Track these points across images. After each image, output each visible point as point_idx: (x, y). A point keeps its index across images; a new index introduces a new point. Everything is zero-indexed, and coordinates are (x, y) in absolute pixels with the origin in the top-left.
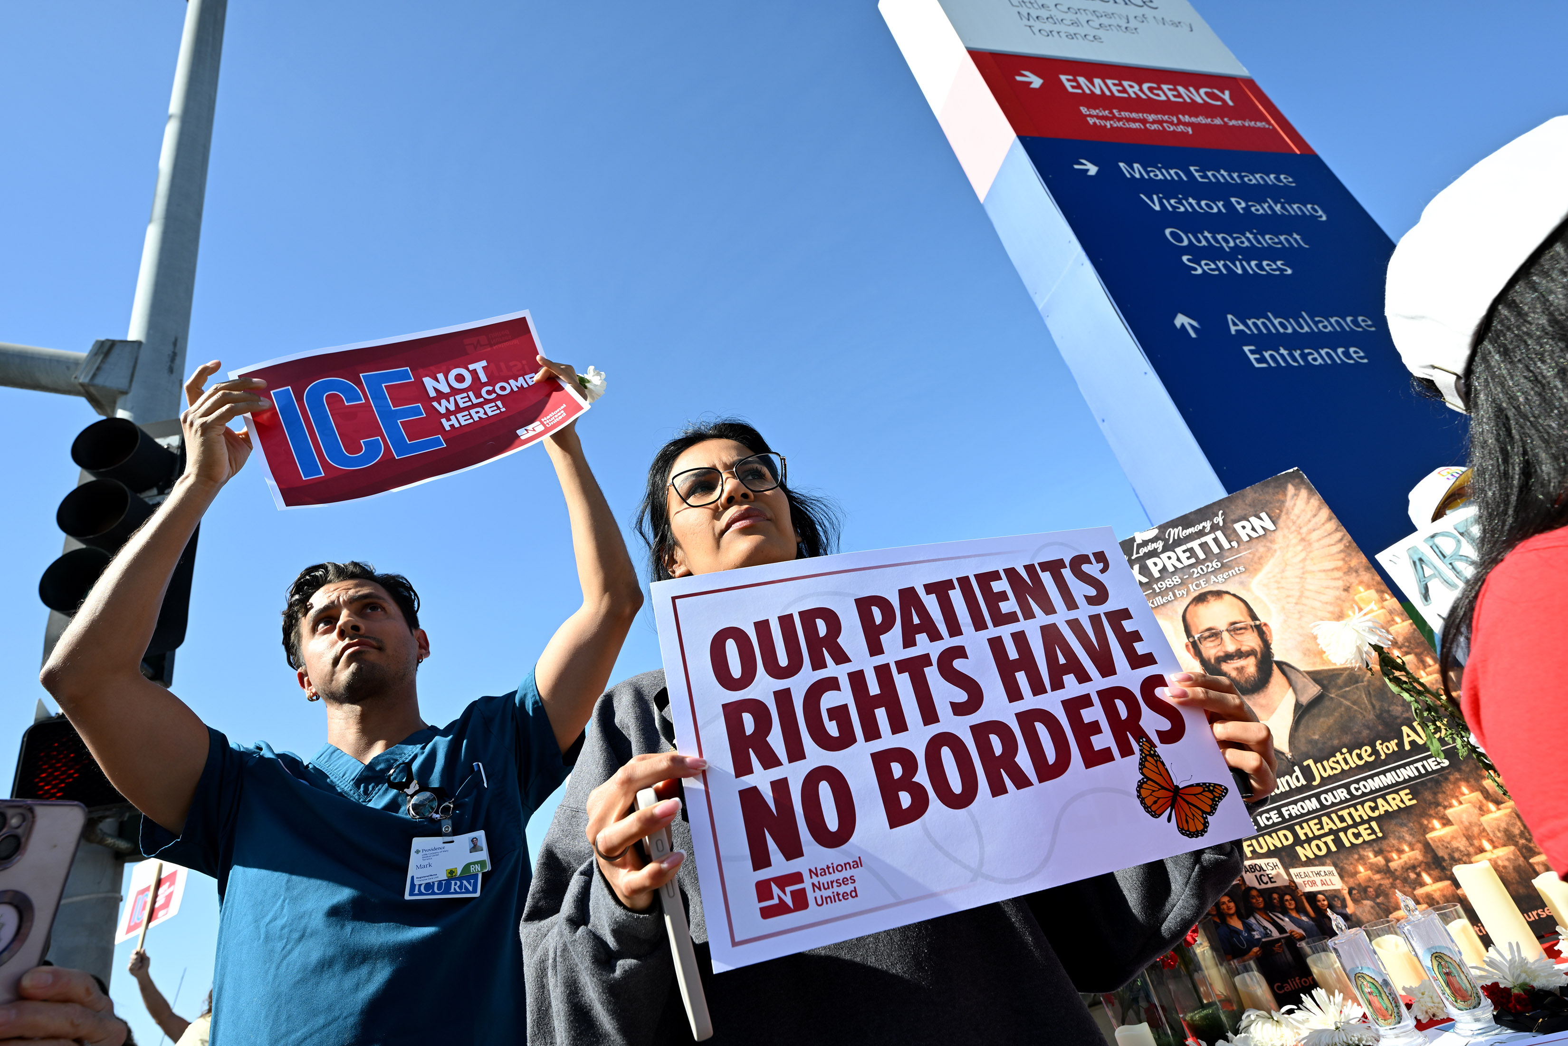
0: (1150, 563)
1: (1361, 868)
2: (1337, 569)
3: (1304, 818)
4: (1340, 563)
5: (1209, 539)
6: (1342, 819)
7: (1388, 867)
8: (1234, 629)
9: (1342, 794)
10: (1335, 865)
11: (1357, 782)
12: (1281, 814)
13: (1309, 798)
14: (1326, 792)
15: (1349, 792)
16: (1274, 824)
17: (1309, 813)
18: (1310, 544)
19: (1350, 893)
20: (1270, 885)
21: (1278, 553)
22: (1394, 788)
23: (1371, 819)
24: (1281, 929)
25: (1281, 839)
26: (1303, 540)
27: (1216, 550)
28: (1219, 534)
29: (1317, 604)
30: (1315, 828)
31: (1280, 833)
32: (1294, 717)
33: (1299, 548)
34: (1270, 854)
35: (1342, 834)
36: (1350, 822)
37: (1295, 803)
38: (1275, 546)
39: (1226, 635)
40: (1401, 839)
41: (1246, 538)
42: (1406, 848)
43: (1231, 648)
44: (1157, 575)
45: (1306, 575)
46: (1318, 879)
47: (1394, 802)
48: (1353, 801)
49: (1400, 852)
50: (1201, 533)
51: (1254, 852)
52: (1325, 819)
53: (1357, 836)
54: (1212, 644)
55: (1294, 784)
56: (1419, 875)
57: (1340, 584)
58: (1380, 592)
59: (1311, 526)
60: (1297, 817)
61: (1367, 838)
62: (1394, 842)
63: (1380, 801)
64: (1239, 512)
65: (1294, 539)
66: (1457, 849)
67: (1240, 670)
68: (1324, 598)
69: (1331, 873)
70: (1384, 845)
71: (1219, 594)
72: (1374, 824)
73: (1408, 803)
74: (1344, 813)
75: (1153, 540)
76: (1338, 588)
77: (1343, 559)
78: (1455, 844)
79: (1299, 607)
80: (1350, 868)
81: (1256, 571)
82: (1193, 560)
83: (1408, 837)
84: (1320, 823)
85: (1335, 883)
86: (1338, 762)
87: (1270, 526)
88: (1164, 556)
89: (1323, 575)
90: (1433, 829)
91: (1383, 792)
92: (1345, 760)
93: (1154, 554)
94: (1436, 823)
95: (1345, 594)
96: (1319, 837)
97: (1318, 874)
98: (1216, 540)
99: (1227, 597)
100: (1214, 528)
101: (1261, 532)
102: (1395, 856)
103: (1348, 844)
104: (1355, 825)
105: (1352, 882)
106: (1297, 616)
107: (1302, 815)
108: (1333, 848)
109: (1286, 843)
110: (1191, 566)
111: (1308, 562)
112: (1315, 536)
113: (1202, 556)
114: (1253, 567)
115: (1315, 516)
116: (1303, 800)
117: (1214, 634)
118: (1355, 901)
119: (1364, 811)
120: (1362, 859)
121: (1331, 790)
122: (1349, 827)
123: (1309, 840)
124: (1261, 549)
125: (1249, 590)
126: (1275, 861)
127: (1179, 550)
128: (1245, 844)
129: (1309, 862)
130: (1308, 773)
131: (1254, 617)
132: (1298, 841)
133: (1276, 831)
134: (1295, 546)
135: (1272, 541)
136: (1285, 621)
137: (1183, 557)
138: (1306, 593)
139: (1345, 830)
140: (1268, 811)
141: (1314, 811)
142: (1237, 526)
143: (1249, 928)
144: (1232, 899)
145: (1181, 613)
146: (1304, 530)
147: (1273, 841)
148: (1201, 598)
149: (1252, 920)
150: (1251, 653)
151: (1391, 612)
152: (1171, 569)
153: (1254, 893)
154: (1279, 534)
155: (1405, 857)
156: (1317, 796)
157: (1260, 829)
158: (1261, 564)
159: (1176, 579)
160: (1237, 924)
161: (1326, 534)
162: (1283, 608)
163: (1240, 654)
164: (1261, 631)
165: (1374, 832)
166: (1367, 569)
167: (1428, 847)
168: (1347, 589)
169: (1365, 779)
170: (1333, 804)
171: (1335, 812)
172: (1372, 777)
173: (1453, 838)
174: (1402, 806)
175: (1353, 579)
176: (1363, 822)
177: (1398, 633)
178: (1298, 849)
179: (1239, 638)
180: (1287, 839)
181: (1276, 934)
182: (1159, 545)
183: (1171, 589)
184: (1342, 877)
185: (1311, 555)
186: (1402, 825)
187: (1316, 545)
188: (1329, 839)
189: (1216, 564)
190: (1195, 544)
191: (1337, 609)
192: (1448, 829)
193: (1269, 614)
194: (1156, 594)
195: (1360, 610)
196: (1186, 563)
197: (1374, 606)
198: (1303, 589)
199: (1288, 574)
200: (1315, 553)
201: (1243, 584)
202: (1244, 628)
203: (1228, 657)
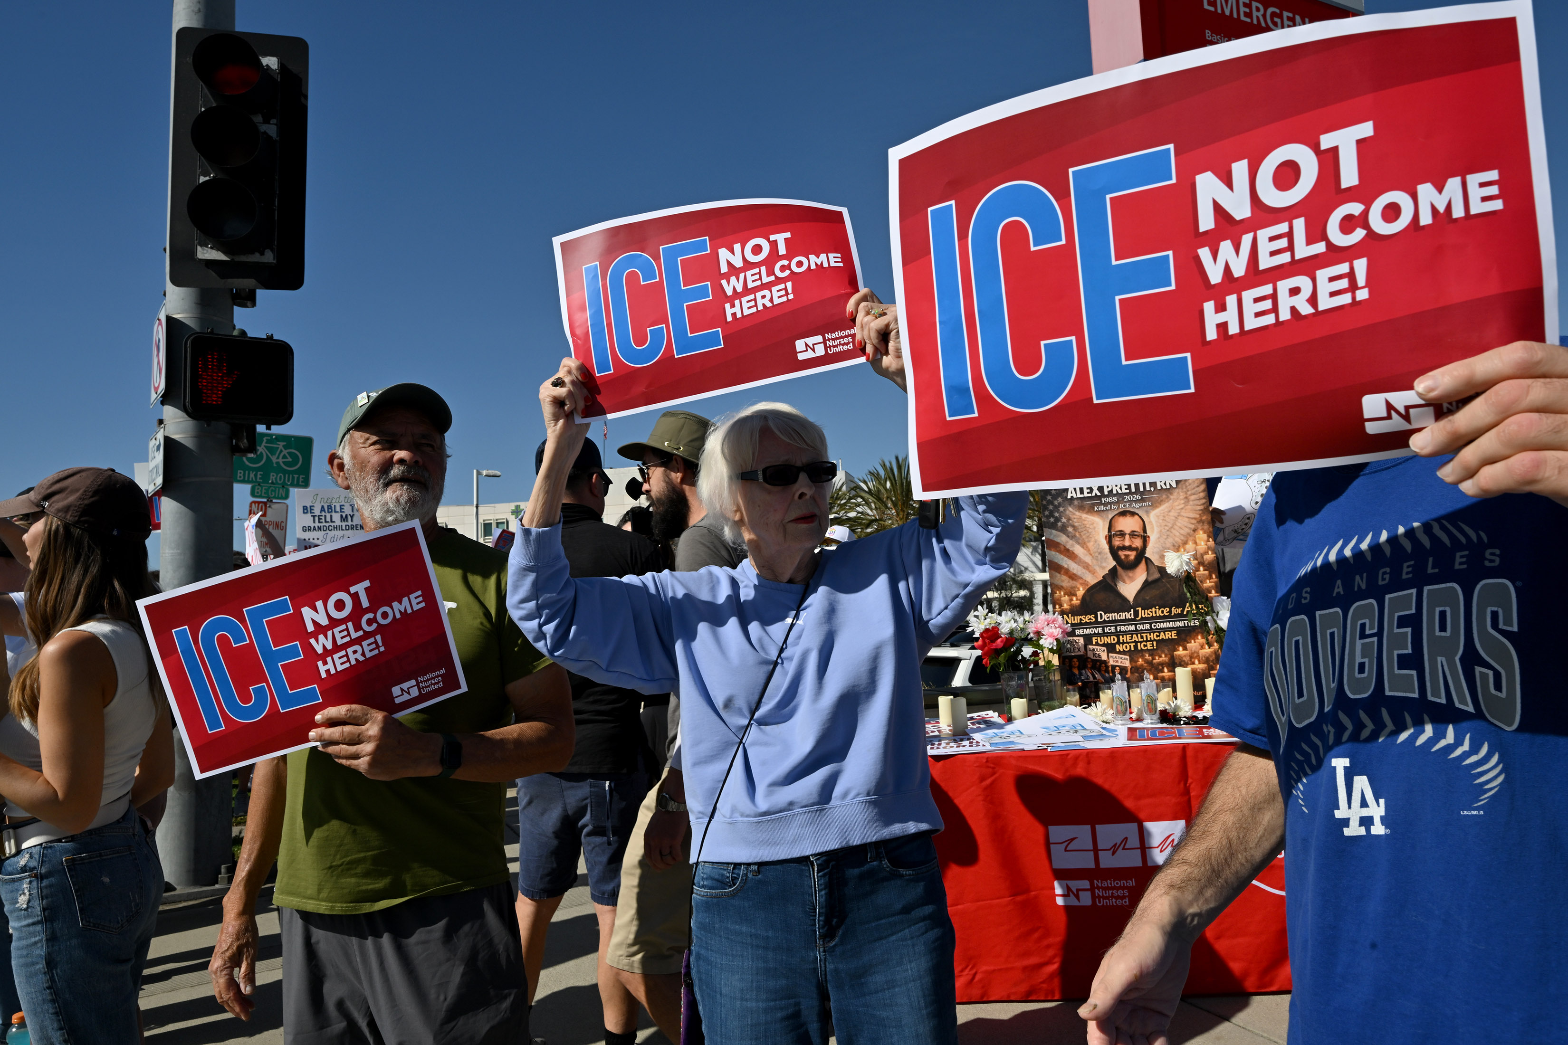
0: (1105, 485)
1: (1140, 660)
2: (1195, 519)
3: (1125, 633)
4: (1198, 516)
5: (1141, 482)
6: (1142, 637)
7: (1152, 661)
8: (1133, 534)
9: (1147, 626)
10: (1130, 656)
11: (1156, 623)
12: (1116, 629)
13: (1132, 625)
14: (1140, 624)
15: (1151, 627)
16: (1111, 632)
17: (1129, 631)
18: (1188, 501)
19: (1131, 669)
20: (1098, 658)
21: (1171, 501)
22: (1170, 629)
23: (1155, 640)
24: (1094, 677)
25: (1112, 640)
26: (1186, 498)
27: (1142, 489)
29: (1178, 534)
30: (1128, 638)
31: (1112, 637)
32: (1141, 587)
33: (1183, 502)
34: (1103, 645)
35: (1139, 644)
36: (1145, 639)
37: (1125, 625)
38: (1172, 497)
39: (1127, 537)
40: (1163, 652)
41: (1159, 488)
42: (1163, 656)
43: (1127, 543)
44: (1106, 493)
45: (1180, 518)
46: (1120, 661)
47: (1167, 635)
48: (1150, 631)
49: (1160, 657)
51: (1097, 643)
52: (1135, 636)
53: (1145, 646)
54: (1118, 539)
55: (1128, 616)
56: (1163, 668)
57: (1193, 527)
58: (1209, 537)
59: (1193, 491)
60: (1123, 632)
61: (1149, 648)
62: (1159, 652)
63: (1162, 633)
65: (1182, 495)
66: (1184, 661)
67: (1127, 556)
68: (1182, 532)
69: (1127, 659)
70: (1155, 653)
71: (1133, 514)
72: (1155, 643)
73: (1173, 637)
74: (1144, 635)
76: (1190, 528)
77: (1200, 515)
78: (1184, 659)
79: (1168, 533)
80: (1136, 659)
81: (1157, 507)
82: (1128, 491)
83: (1166, 652)
84: (1132, 637)
85: (1127, 664)
86: (1152, 612)
87: (1174, 485)
88: (1114, 484)
89: (1187, 520)
90: (1178, 650)
91: (1164, 630)
92: (1156, 612)
94: (1181, 648)
95: (1192, 532)
96: (1128, 643)
97: (1121, 658)
98: (1144, 484)
99: (1136, 517)
101: (1168, 487)
102: (1157, 658)
103: (1139, 649)
104: (1147, 641)
105: (1134, 664)
106: (1165, 537)
107: (1126, 631)
108: (1133, 649)
109: (1113, 642)
110: (1126, 494)
111: (1183, 511)
112: (1193, 497)
113: (1133, 490)
114: (1154, 506)
115: (1198, 486)
116: (1128, 625)
117: (1122, 534)
118: (1131, 672)
119: (1153, 636)
120: (1143, 656)
121: (1143, 624)
122: (1144, 641)
123: (1123, 643)
124: (1164, 496)
125: (1148, 516)
126: (1105, 648)
128: (1094, 638)
129: (1120, 652)
130: (1136, 614)
131: (1145, 531)
132: (1119, 643)
133: (1110, 636)
134: (1181, 500)
135: (1171, 494)
136: (1159, 538)
138: (1175, 527)
139: (1141, 642)
140: (1111, 626)
141: (1132, 631)
143: (1081, 674)
144: (1078, 661)
145: (1110, 517)
146: (1189, 493)
147: (1107, 640)
148: (1123, 514)
149: (1084, 671)
150: (1136, 549)
151: (1209, 548)
152: (1115, 492)
153: (1089, 660)
154: (1177, 491)
155: (1161, 659)
156: (1136, 625)
157: (1104, 632)
158: (1160, 504)
159: (1115, 499)
160: (1076, 672)
162: (1161, 531)
163: (1130, 548)
164: (1145, 539)
165: (1153, 646)
166: (1208, 523)
167: (1172, 658)
168: (1195, 530)
169: (1160, 622)
170: (1141, 630)
171: (1140, 634)
172: (1163, 622)
173: (1185, 656)
174: (1171, 638)
175: (1200, 526)
176: (1151, 640)
177: (1207, 559)
178: (1117, 646)
179: (1133, 540)
180: (1114, 640)
181: (1091, 679)
183: (1110, 503)
184: (1130, 662)
185: (1187, 507)
186: (1167, 646)
187: (1191, 503)
188: (1132, 645)
189: (1138, 497)
190: (1132, 483)
191: (1185, 539)
192: (1185, 652)
193: (1153, 532)
194: (1101, 504)
195: (1196, 543)
196: (1124, 491)
197: (1203, 543)
198: (1174, 524)
199: (1171, 514)
200: (1189, 507)
201: (1147, 512)
202: (1138, 536)
203: (1124, 548)
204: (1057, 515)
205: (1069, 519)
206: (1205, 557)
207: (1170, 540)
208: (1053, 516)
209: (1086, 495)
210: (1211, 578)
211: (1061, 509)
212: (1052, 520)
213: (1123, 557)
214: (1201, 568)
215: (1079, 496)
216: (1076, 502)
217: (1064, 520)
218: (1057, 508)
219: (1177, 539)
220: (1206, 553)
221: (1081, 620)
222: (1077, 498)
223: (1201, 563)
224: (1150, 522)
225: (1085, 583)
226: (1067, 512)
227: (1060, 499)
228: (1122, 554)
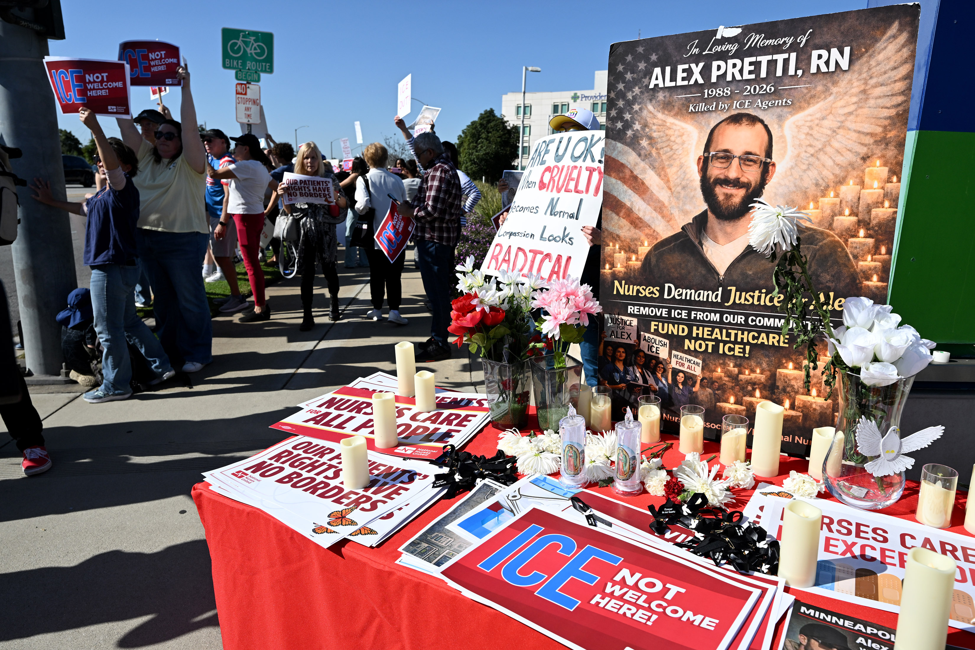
0: (715, 64)
1: (719, 370)
2: (872, 135)
3: (703, 323)
4: (879, 130)
5: (780, 58)
6: (728, 335)
7: (738, 375)
8: (747, 158)
9: (741, 319)
10: (704, 361)
11: (757, 316)
12: (689, 315)
13: (715, 312)
14: (730, 313)
15: (746, 321)
16: (681, 319)
17: (709, 321)
18: (867, 99)
19: (702, 380)
20: (654, 354)
21: (831, 98)
22: (777, 330)
23: (748, 343)
24: (645, 381)
25: (681, 330)
26: (864, 92)
27: (779, 73)
28: (793, 56)
29: (829, 163)
30: (706, 333)
31: (681, 327)
32: (744, 251)
33: (855, 99)
34: (666, 336)
35: (721, 345)
36: (733, 339)
37: (704, 311)
38: (834, 90)
39: (735, 162)
40: (759, 364)
41: (813, 70)
42: (758, 371)
43: (733, 174)
44: (714, 79)
45: (841, 131)
46: (687, 364)
47: (773, 340)
48: (745, 327)
49: (753, 371)
50: (778, 50)
51: (656, 330)
52: (717, 330)
53: (730, 349)
54: (719, 165)
55: (712, 298)
56: (754, 390)
57: (863, 150)
59: (881, 79)
60: (700, 321)
61: (737, 354)
62: (753, 364)
63: (763, 335)
64: (827, 38)
65: (857, 86)
66: (792, 386)
67: (728, 197)
68: (839, 159)
69: (698, 364)
70: (745, 363)
71: (754, 120)
72: (748, 348)
73: (782, 344)
74: (733, 332)
75: (730, 40)
76: (857, 154)
77: (885, 127)
78: (793, 383)
79: (812, 160)
80: (712, 367)
81: (801, 108)
82: (753, 76)
83: (764, 365)
84: (712, 332)
85: (697, 371)
86: (753, 297)
87: (844, 64)
88: (730, 62)
89: (854, 136)
90: (786, 368)
91: (769, 330)
92: (759, 298)
93: (724, 56)
94: (791, 365)
95: (860, 162)
96: (704, 340)
97: (689, 361)
98: (786, 62)
99: (759, 126)
100: (794, 47)
101: (832, 68)
102: (747, 372)
103: (721, 352)
104: (735, 342)
105: (707, 374)
106: (804, 167)
107: (704, 321)
108: (710, 350)
109: (680, 334)
110: (748, 81)
111: (852, 118)
112: (878, 91)
113: (763, 74)
114: (796, 106)
115: (895, 68)
116: (710, 312)
117: (728, 156)
118: (702, 386)
119: (748, 337)
120: (724, 365)
121: (734, 314)
122: (730, 342)
123: (697, 339)
124: (820, 88)
125: (781, 126)
126: (667, 341)
127: (747, 60)
128: (653, 323)
129: (688, 352)
130: (726, 295)
131: (769, 153)
132: (689, 336)
133: (679, 324)
134: (852, 95)
135: (835, 83)
136: (792, 168)
137: (747, 68)
138: (828, 149)
139: (725, 343)
140: (682, 309)
141: (713, 322)
142: (815, 54)
143: (626, 372)
144: (626, 352)
145: (712, 125)
146: (872, 82)
147: (672, 329)
148: (736, 119)
149: (631, 369)
150: (746, 186)
151: (886, 195)
152: (729, 78)
153: (642, 354)
154: (848, 76)
155: (753, 376)
156: (722, 314)
157: (670, 316)
158: (809, 104)
159: (728, 91)
160: (620, 367)
161: (890, 93)
162: (798, 155)
163: (736, 183)
164: (767, 168)
165: (744, 352)
167: (773, 377)
168: (865, 159)
169: (764, 316)
170: (730, 323)
171: (727, 329)
172: (769, 317)
173: (795, 378)
174: (776, 344)
175: (878, 151)
176: (742, 343)
177: (877, 215)
178: (687, 341)
179: (744, 168)
180: (683, 332)
181: (640, 382)
182: (733, 48)
183: (717, 99)
184: (703, 369)
185: (860, 111)
186: (767, 356)
187: (872, 102)
188: (710, 344)
189: (770, 88)
190: (764, 59)
191: (842, 174)
192: (797, 372)
193: (783, 155)
194: (702, 99)
195: (862, 183)
196: (746, 76)
197: (876, 184)
198: (828, 143)
199: (826, 123)
200: (866, 111)
201: (781, 118)
202: (755, 162)
203: (726, 182)
204: (627, 116)
205: (645, 125)
206: (874, 211)
207: (813, 174)
208: (622, 119)
209: (680, 83)
210: (876, 250)
211: (636, 107)
212: (619, 125)
213: (721, 198)
214: (862, 233)
215: (668, 84)
216: (661, 96)
217: (637, 126)
218: (629, 104)
219: (826, 173)
220: (879, 204)
221: (638, 291)
222: (665, 88)
223: (863, 223)
224: (783, 137)
225: (653, 235)
226: (645, 113)
227: (637, 90)
228: (720, 192)
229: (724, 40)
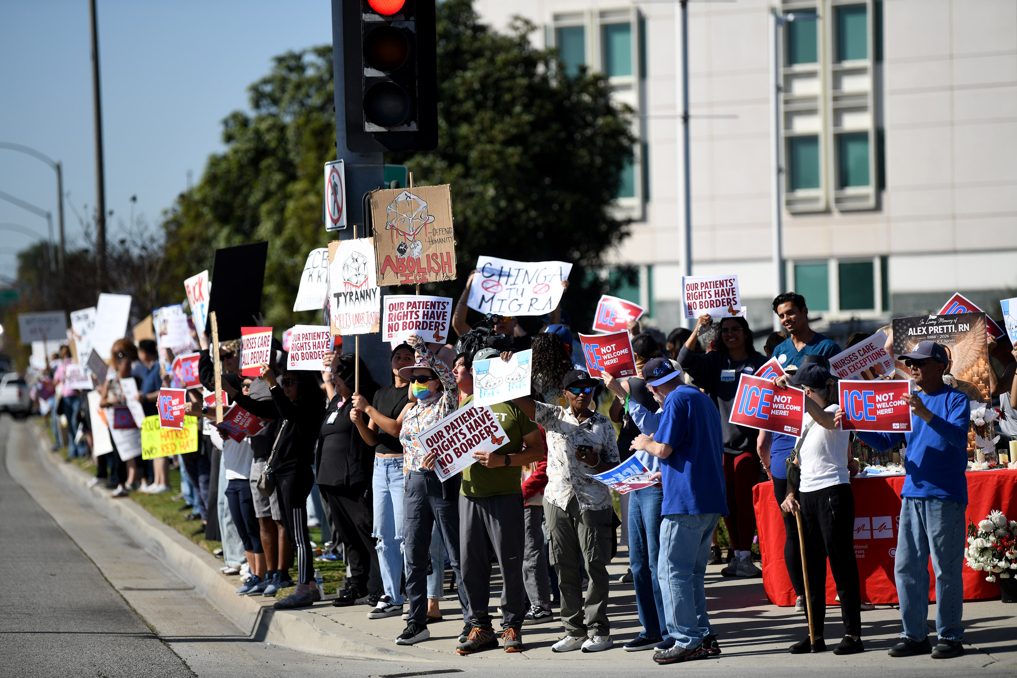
0: (930, 328)
2: (979, 351)
4: (980, 349)
5: (950, 326)
18: (976, 340)
21: (966, 340)
26: (975, 338)
27: (950, 331)
28: (953, 326)
29: (968, 360)
33: (972, 340)
38: (966, 337)
41: (960, 330)
44: (930, 333)
45: (970, 350)
50: (948, 324)
57: (977, 356)
58: (986, 362)
59: (979, 334)
64: (962, 321)
65: (972, 336)
68: (971, 359)
71: (944, 346)
75: (934, 320)
79: (963, 359)
81: (958, 343)
82: (942, 332)
87: (968, 329)
88: (935, 327)
89: (974, 351)
93: (932, 325)
98: (952, 327)
99: (946, 348)
100: (953, 323)
101: (965, 330)
106: (961, 362)
110: (941, 334)
111: (973, 346)
112: (978, 337)
113: (945, 332)
114: (956, 342)
115: (981, 331)
124: (962, 336)
125: (952, 348)
127: (940, 327)
131: (951, 358)
135: (966, 335)
136: (958, 362)
137: (940, 329)
138: (967, 356)
142: (959, 325)
146: (976, 335)
151: (985, 369)
152: (935, 332)
154: (969, 333)
158: (960, 341)
159: (935, 337)
162: (959, 358)
164: (951, 363)
166: (986, 354)
168: (978, 358)
175: (981, 356)
182: (935, 322)
185: (974, 344)
189: (948, 336)
190: (945, 327)
191: (973, 364)
193: (955, 358)
195: (978, 366)
196: (940, 332)
197: (982, 366)
198: (967, 354)
199: (965, 347)
200: (976, 343)
201: (952, 346)
204: (902, 345)
206: (983, 375)
207: (964, 364)
208: (900, 346)
209: (919, 334)
210: (986, 388)
211: (904, 342)
212: (899, 349)
214: (981, 382)
215: (915, 334)
216: (913, 338)
217: (905, 349)
218: (902, 341)
219: (968, 363)
220: (984, 372)
222: (914, 336)
223: (981, 379)
224: (954, 352)
226: (908, 344)
227: (904, 336)
229: (931, 320)
